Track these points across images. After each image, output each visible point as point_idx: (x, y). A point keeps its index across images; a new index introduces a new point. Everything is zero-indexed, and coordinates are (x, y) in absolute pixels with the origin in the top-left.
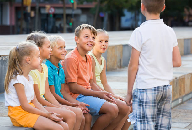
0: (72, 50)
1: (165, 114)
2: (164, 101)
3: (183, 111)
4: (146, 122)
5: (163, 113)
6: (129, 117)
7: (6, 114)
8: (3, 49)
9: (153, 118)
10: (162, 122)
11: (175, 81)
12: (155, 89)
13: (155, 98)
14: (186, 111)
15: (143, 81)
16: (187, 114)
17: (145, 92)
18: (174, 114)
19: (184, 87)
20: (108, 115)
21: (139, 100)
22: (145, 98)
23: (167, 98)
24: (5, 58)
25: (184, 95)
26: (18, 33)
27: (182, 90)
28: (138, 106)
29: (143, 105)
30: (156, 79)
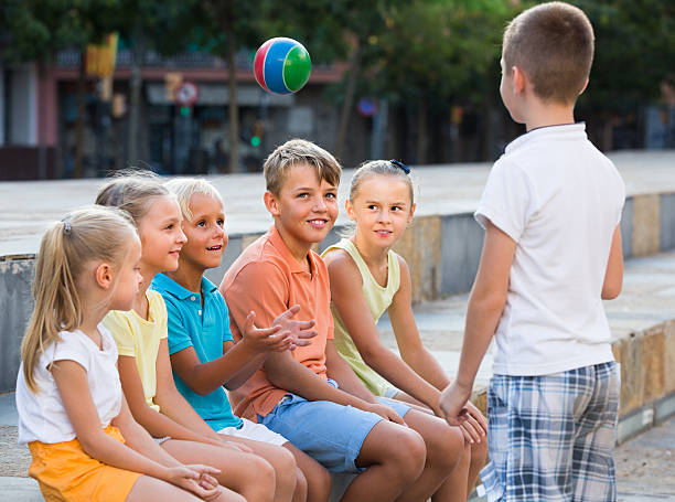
0: (260, 234)
1: (597, 465)
2: (596, 420)
3: (658, 453)
4: (536, 494)
5: (589, 460)
6: (483, 479)
7: (24, 469)
8: (14, 234)
9: (561, 481)
10: (586, 495)
11: (630, 347)
12: (572, 376)
13: (572, 409)
14: (669, 453)
15: (531, 350)
16: (670, 466)
17: (534, 387)
18: (627, 463)
19: (661, 369)
20: (390, 469)
21: (513, 417)
22: (534, 408)
23: (607, 410)
24: (21, 266)
25: (660, 396)
26: (69, 175)
27: (656, 376)
28: (510, 437)
29: (528, 435)
30: (574, 342)
